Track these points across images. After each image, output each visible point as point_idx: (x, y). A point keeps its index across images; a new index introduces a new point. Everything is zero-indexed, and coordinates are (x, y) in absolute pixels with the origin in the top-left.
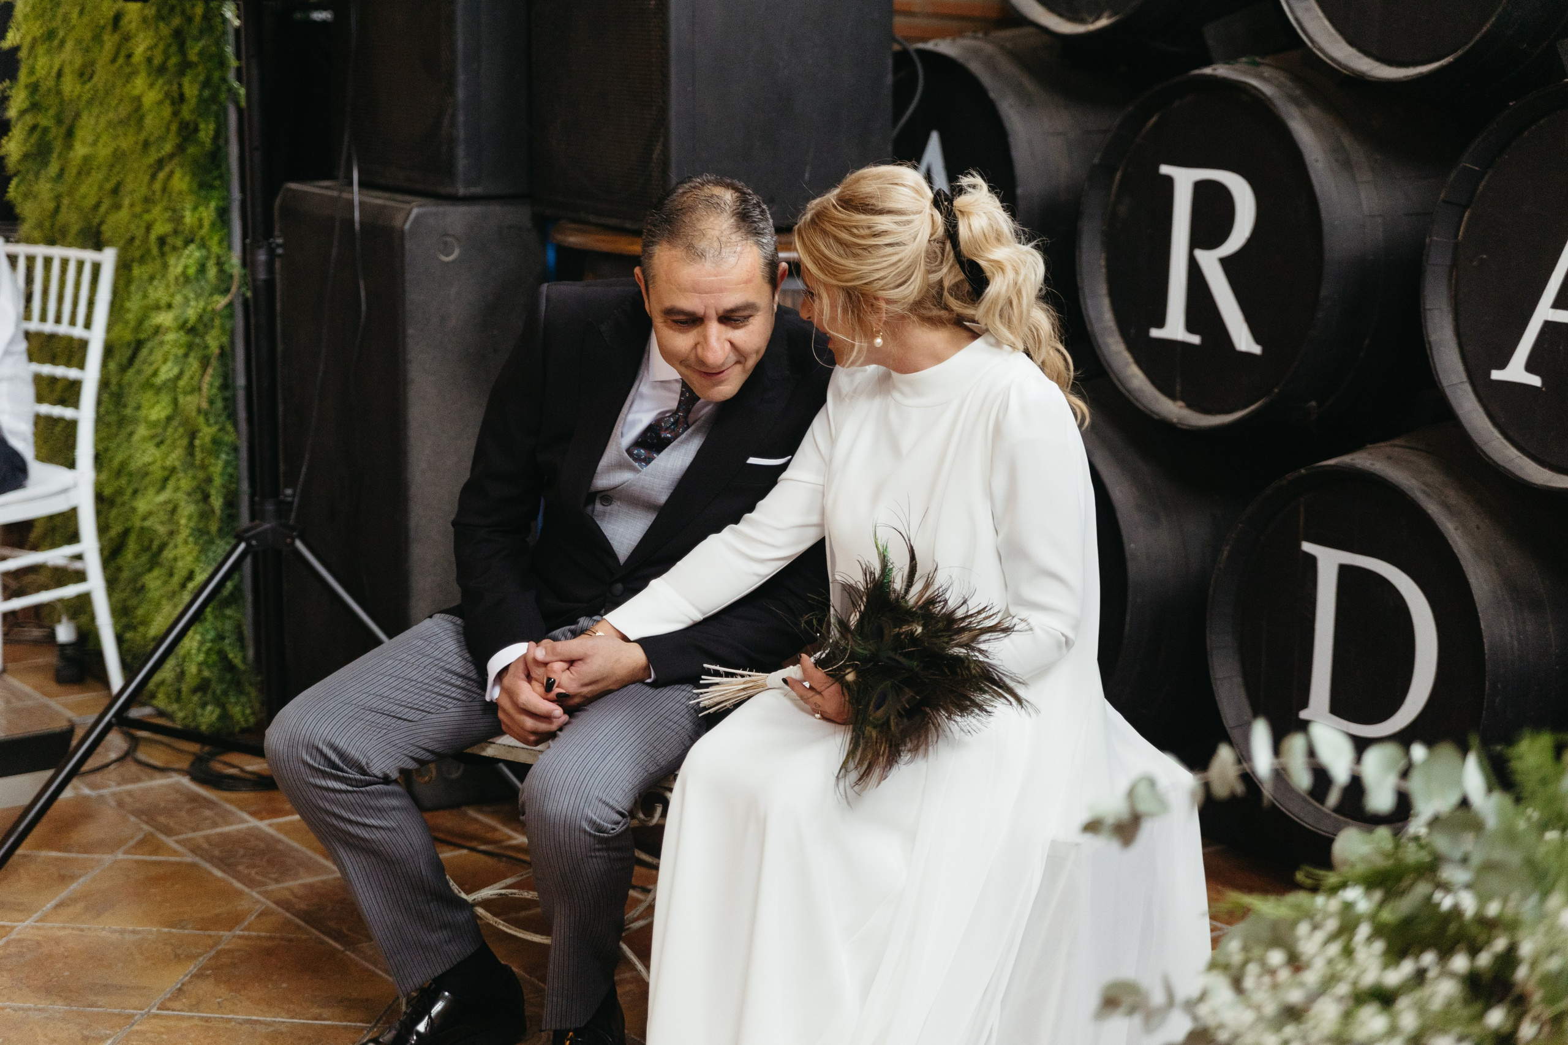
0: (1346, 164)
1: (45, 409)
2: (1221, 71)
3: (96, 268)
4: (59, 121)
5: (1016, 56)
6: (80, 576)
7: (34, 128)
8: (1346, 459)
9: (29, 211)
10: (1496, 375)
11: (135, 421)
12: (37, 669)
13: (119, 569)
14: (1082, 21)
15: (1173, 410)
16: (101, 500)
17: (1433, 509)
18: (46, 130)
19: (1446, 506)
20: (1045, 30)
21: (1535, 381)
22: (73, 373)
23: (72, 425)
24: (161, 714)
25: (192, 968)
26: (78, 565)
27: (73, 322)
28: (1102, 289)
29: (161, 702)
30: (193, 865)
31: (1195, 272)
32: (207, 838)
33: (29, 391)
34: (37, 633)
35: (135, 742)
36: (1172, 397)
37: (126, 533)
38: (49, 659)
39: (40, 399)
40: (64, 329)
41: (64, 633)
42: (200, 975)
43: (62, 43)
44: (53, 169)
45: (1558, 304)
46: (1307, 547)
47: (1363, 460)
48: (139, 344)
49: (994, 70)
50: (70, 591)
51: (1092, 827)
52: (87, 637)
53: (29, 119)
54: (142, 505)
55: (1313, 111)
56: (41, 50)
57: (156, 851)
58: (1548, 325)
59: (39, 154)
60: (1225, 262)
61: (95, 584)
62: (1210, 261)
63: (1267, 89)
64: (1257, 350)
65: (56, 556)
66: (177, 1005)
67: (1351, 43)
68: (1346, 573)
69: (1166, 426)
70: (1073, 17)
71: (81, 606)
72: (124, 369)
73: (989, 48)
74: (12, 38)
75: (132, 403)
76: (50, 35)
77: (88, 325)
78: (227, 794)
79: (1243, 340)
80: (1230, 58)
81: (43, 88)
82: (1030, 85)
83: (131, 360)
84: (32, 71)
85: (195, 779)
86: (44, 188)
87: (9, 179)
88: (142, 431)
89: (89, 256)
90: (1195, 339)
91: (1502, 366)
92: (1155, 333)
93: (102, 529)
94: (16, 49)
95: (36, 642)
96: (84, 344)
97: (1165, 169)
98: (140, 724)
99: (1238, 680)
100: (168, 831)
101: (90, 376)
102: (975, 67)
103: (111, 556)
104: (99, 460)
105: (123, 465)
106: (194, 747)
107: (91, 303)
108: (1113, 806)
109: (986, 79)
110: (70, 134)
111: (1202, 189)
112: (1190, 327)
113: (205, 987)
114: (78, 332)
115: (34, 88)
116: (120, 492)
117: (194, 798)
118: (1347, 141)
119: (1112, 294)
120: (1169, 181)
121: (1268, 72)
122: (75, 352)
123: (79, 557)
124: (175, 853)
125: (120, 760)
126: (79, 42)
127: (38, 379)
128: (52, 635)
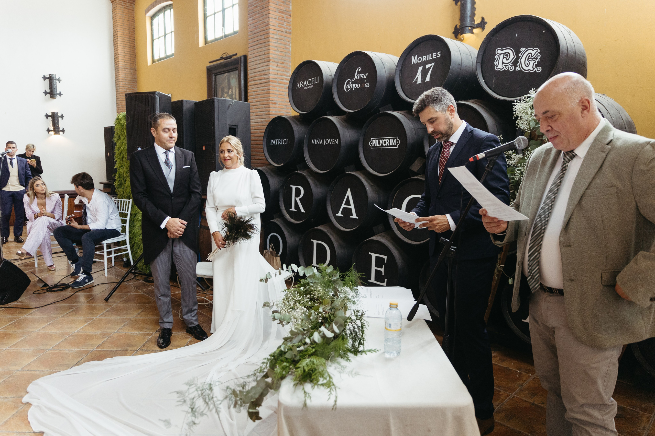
0: (316, 185)
1: (123, 224)
2: (298, 172)
3: (129, 202)
4: (123, 180)
5: (270, 170)
6: (127, 250)
7: (119, 181)
8: (317, 227)
9: (119, 194)
10: (337, 215)
11: (136, 226)
12: (120, 265)
13: (133, 249)
14: (279, 165)
15: (293, 221)
16: (130, 238)
17: (329, 234)
18: (121, 181)
19: (331, 234)
20: (274, 166)
21: (342, 216)
22: (125, 219)
23: (126, 226)
24: (140, 271)
25: (141, 310)
26: (126, 249)
27: (125, 211)
28: (283, 203)
29: (140, 270)
30: (143, 294)
31: (295, 200)
32: (146, 290)
33: (120, 221)
34: (120, 259)
35: (135, 276)
36: (293, 219)
37: (135, 243)
38: (123, 263)
39: (122, 223)
40: (124, 212)
41: (125, 259)
42: (143, 311)
43: (124, 167)
44: (123, 187)
45: (345, 205)
46: (312, 240)
47: (319, 228)
48: (136, 214)
49: (267, 172)
50: (125, 252)
51: (261, 281)
52: (128, 260)
53: (119, 179)
54: (137, 239)
55: (311, 177)
56: (120, 168)
57: (137, 292)
58: (344, 208)
59: (120, 184)
60: (300, 199)
61: (129, 251)
62: (298, 199)
63: (304, 174)
64: (304, 212)
65: (123, 247)
66: (138, 316)
67: (316, 168)
68: (317, 244)
69: (292, 223)
70: (278, 164)
71: (127, 255)
72: (134, 218)
73: (266, 168)
74: (116, 167)
75: (135, 223)
76: (122, 166)
77: (128, 211)
78: (150, 284)
79: (303, 211)
80: (300, 170)
81: (121, 174)
82: (272, 174)
83: (135, 217)
84: (119, 172)
85: (144, 281)
86: (121, 190)
87: (115, 189)
88: (136, 227)
89: (128, 200)
90: (296, 210)
91: (338, 213)
92: (290, 210)
93: (130, 243)
94: (117, 168)
95: (120, 261)
96: (127, 214)
97: (291, 186)
98: (136, 273)
99: (303, 260)
100: (139, 289)
101: (128, 219)
102: (264, 171)
103: (132, 247)
104: (130, 232)
105: (134, 233)
106: (145, 276)
107: (128, 208)
108: (264, 277)
109: (266, 173)
110: (125, 181)
111: (296, 188)
112: (295, 209)
113: (143, 313)
114: (126, 212)
115: (119, 174)
116: (133, 237)
117: (144, 284)
118: (316, 181)
119: (284, 204)
120: (292, 188)
121: (305, 172)
122: (126, 215)
123: (127, 247)
124: (140, 293)
125: (133, 278)
126: (126, 167)
127: (121, 219)
128: (123, 260)
